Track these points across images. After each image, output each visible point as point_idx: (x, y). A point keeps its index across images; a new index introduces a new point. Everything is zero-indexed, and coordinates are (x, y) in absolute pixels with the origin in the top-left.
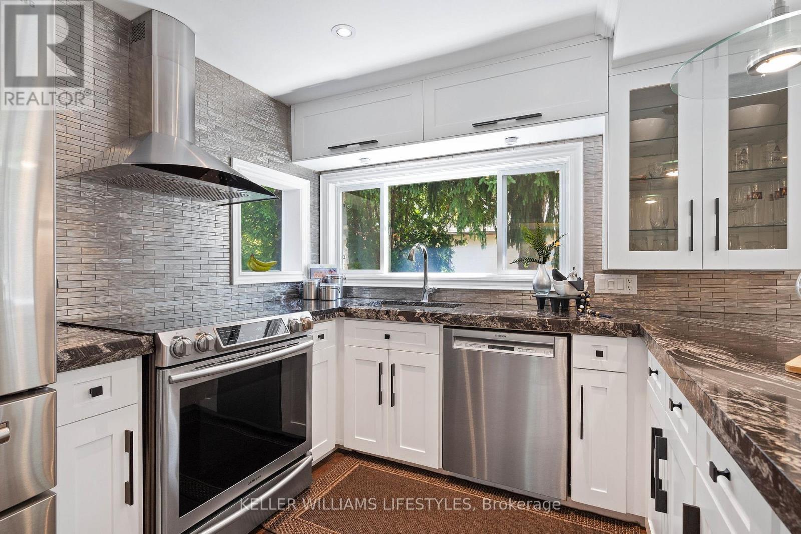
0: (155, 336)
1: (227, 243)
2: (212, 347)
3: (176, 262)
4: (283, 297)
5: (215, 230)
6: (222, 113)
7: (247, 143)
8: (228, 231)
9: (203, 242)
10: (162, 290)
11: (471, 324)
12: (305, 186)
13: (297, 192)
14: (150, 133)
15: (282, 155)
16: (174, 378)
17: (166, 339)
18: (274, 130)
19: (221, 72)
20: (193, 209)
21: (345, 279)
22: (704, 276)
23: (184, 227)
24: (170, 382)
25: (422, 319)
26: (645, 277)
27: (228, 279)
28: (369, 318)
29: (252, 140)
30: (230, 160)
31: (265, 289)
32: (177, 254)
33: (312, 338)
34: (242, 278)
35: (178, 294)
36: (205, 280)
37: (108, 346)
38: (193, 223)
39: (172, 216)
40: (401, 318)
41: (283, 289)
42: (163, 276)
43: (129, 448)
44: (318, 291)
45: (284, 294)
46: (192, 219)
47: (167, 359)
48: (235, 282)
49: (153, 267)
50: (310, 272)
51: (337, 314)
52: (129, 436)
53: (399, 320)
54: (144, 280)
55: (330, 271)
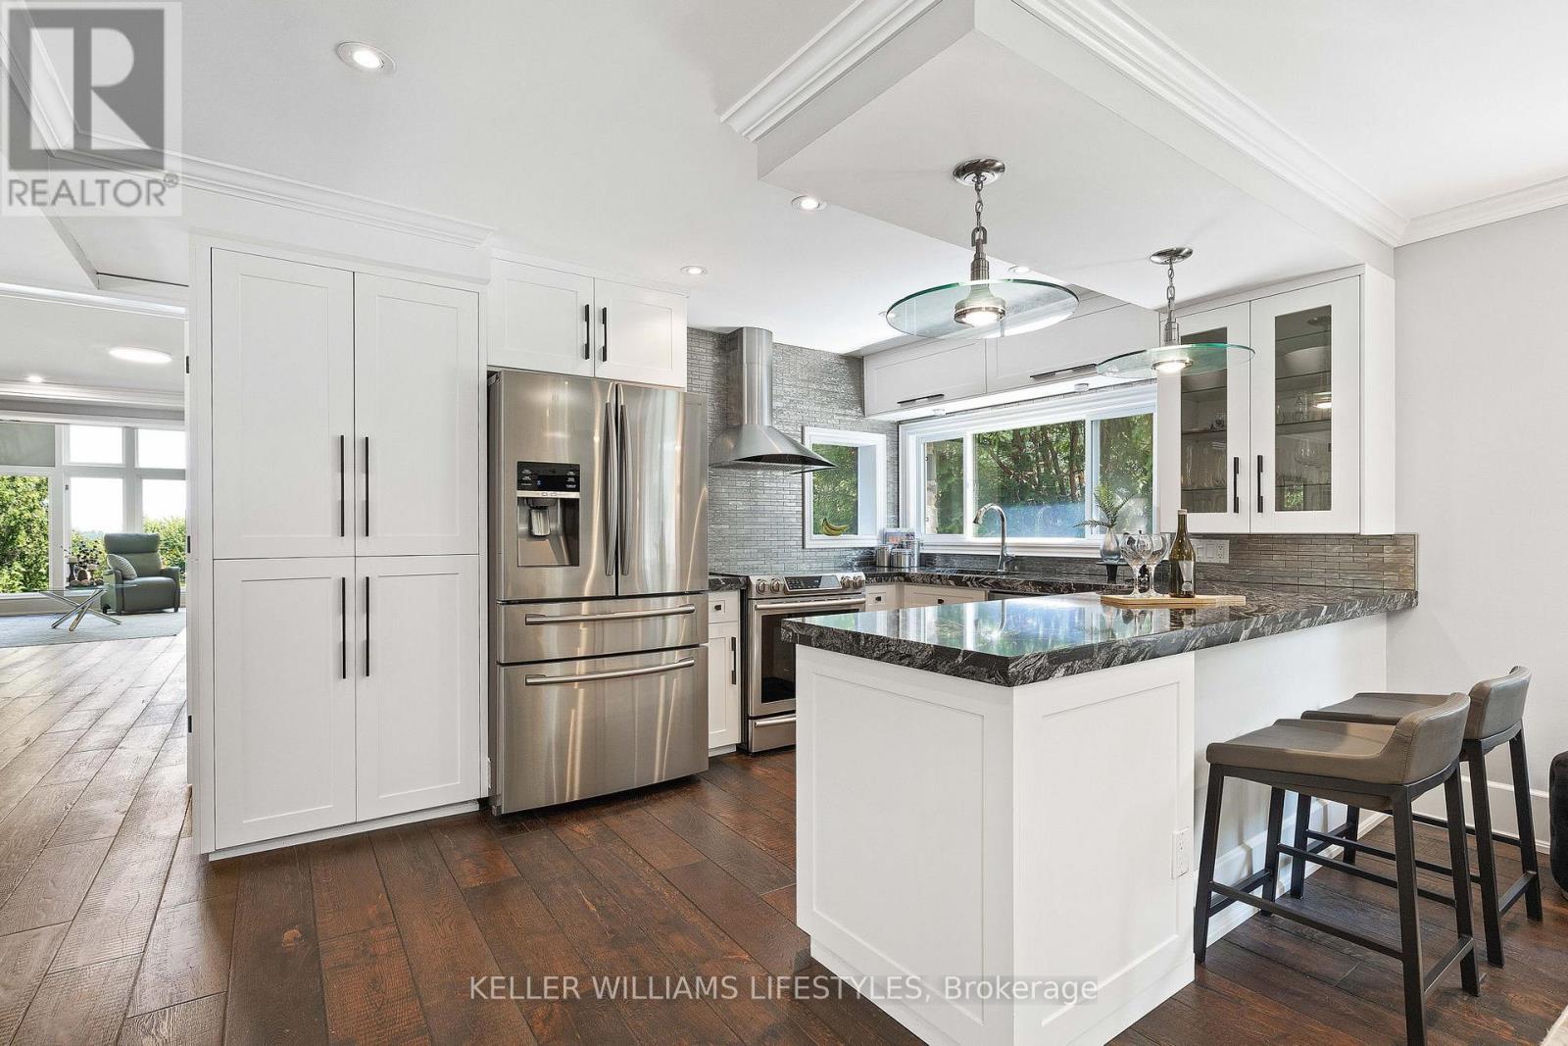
0: (747, 577)
1: (800, 509)
2: (781, 589)
3: (758, 527)
4: (856, 563)
5: (789, 497)
6: (795, 386)
7: (818, 409)
8: (801, 497)
9: (780, 508)
10: (748, 551)
11: (1009, 588)
12: (880, 442)
13: (872, 449)
14: (741, 425)
15: (854, 412)
16: (759, 606)
17: (754, 580)
18: (845, 389)
19: (794, 347)
20: (771, 480)
21: (922, 545)
22: (1302, 541)
23: (765, 496)
24: (757, 609)
25: (969, 583)
26: (1238, 543)
27: (800, 543)
28: (924, 582)
29: (823, 404)
30: (802, 428)
31: (837, 554)
32: (760, 520)
33: (864, 596)
34: (815, 541)
35: (760, 555)
36: (781, 543)
37: (724, 580)
38: (771, 492)
39: (756, 488)
40: (951, 582)
41: (855, 554)
42: (749, 539)
43: (734, 648)
44: (891, 558)
45: (856, 560)
46: (771, 488)
47: (754, 594)
48: (807, 547)
49: (743, 532)
50: (885, 537)
51: (896, 578)
52: (734, 639)
53: (949, 584)
54: (737, 541)
55: (908, 535)
